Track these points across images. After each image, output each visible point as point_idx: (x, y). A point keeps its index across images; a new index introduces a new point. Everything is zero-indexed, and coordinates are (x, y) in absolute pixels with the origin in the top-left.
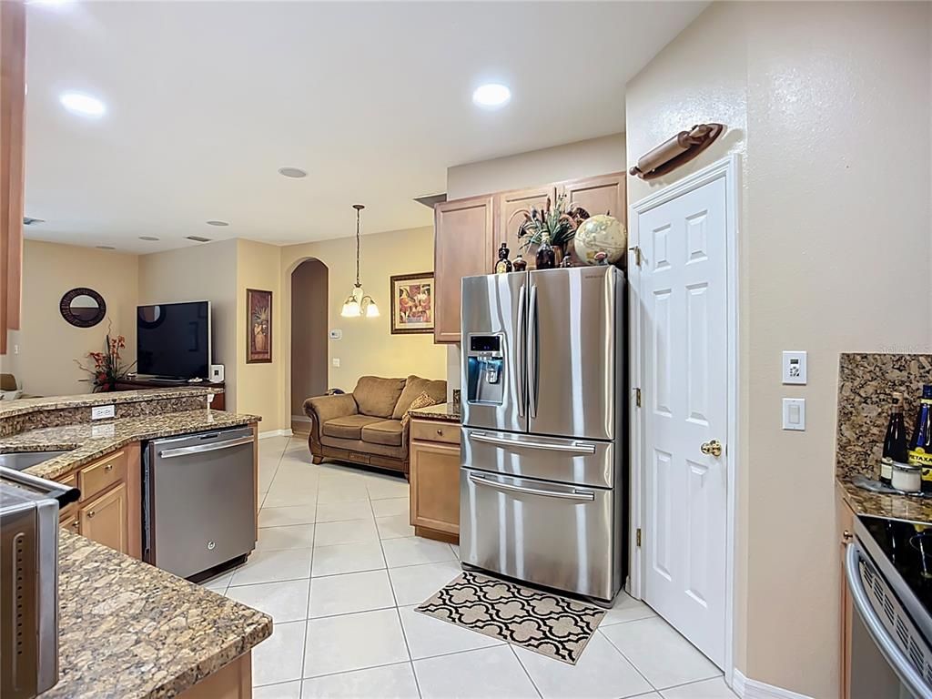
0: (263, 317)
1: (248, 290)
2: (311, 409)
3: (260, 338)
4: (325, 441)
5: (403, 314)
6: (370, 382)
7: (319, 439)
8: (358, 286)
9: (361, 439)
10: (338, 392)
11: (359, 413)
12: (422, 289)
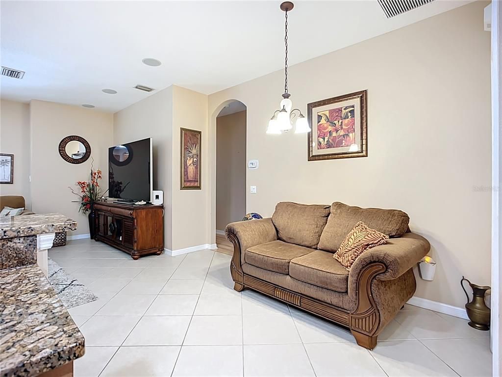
0: (194, 151)
1: (182, 129)
2: (232, 234)
3: (191, 169)
4: (247, 269)
5: (321, 140)
6: (290, 208)
7: (241, 266)
8: (286, 96)
9: (288, 274)
10: (256, 216)
11: (279, 239)
12: (344, 111)
